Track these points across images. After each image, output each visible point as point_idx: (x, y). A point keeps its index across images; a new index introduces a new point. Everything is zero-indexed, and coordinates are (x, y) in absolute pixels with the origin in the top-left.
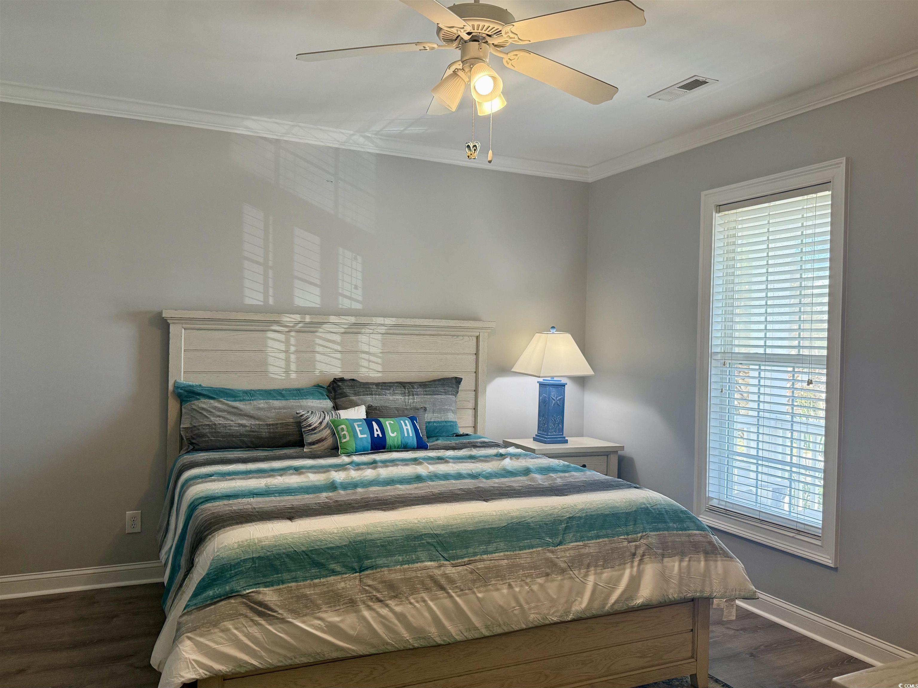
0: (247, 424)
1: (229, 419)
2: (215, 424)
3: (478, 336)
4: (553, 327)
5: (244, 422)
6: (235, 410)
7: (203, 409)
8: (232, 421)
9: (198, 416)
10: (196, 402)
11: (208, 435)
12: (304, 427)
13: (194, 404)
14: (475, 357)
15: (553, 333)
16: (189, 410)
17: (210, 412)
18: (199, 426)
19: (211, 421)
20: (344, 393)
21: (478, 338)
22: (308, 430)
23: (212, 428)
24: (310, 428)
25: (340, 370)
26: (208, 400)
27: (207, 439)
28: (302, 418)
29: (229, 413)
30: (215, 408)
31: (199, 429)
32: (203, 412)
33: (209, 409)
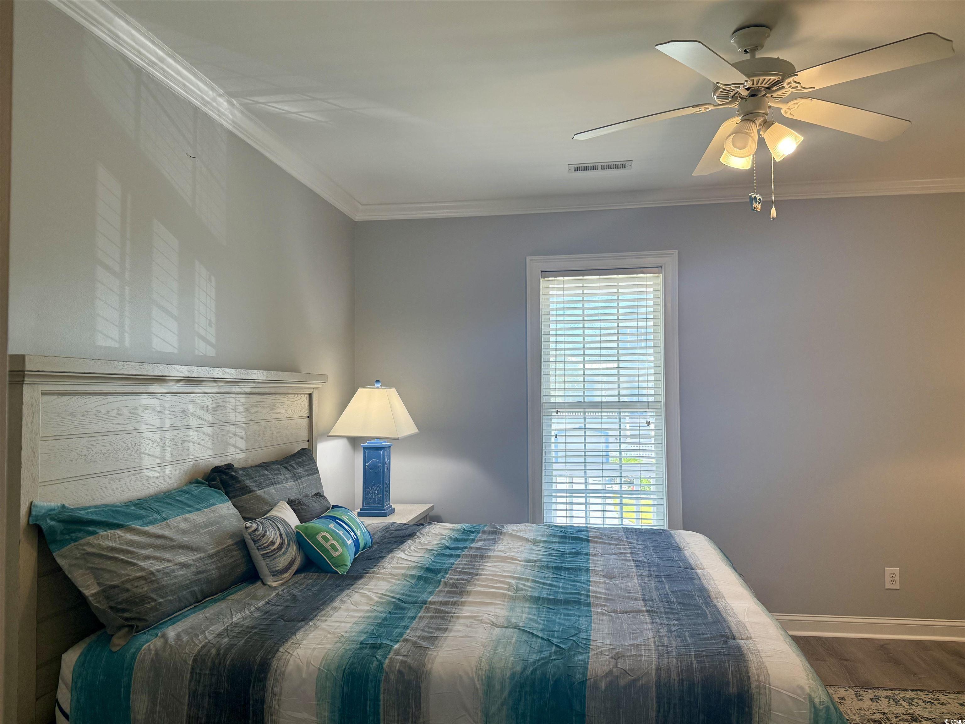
0: (191, 562)
1: (164, 559)
2: (152, 573)
3: (311, 394)
4: (378, 381)
5: (182, 559)
6: (159, 542)
7: (113, 549)
8: (169, 561)
9: (108, 565)
10: (91, 539)
11: (153, 596)
12: (265, 547)
13: (89, 544)
14: (306, 420)
15: (378, 388)
16: (77, 558)
17: (128, 552)
18: (123, 583)
19: (143, 569)
20: (247, 487)
21: (311, 396)
22: (272, 551)
23: (152, 582)
24: (275, 547)
25: (210, 452)
26: (112, 531)
27: (153, 604)
28: (258, 533)
29: (157, 547)
30: (132, 543)
31: (128, 590)
32: (117, 555)
33: (124, 547)
